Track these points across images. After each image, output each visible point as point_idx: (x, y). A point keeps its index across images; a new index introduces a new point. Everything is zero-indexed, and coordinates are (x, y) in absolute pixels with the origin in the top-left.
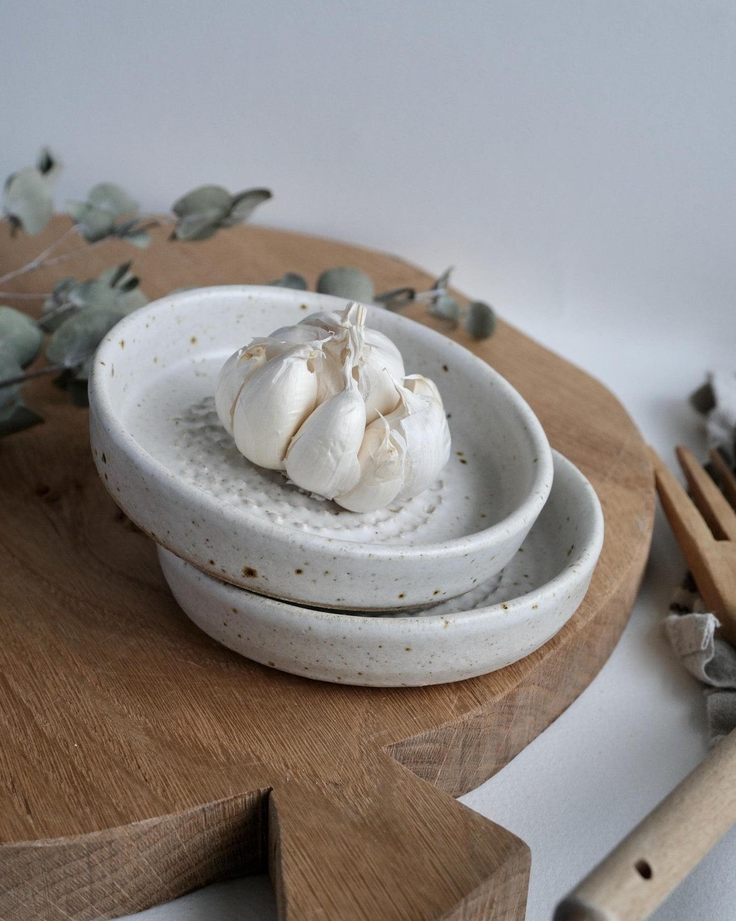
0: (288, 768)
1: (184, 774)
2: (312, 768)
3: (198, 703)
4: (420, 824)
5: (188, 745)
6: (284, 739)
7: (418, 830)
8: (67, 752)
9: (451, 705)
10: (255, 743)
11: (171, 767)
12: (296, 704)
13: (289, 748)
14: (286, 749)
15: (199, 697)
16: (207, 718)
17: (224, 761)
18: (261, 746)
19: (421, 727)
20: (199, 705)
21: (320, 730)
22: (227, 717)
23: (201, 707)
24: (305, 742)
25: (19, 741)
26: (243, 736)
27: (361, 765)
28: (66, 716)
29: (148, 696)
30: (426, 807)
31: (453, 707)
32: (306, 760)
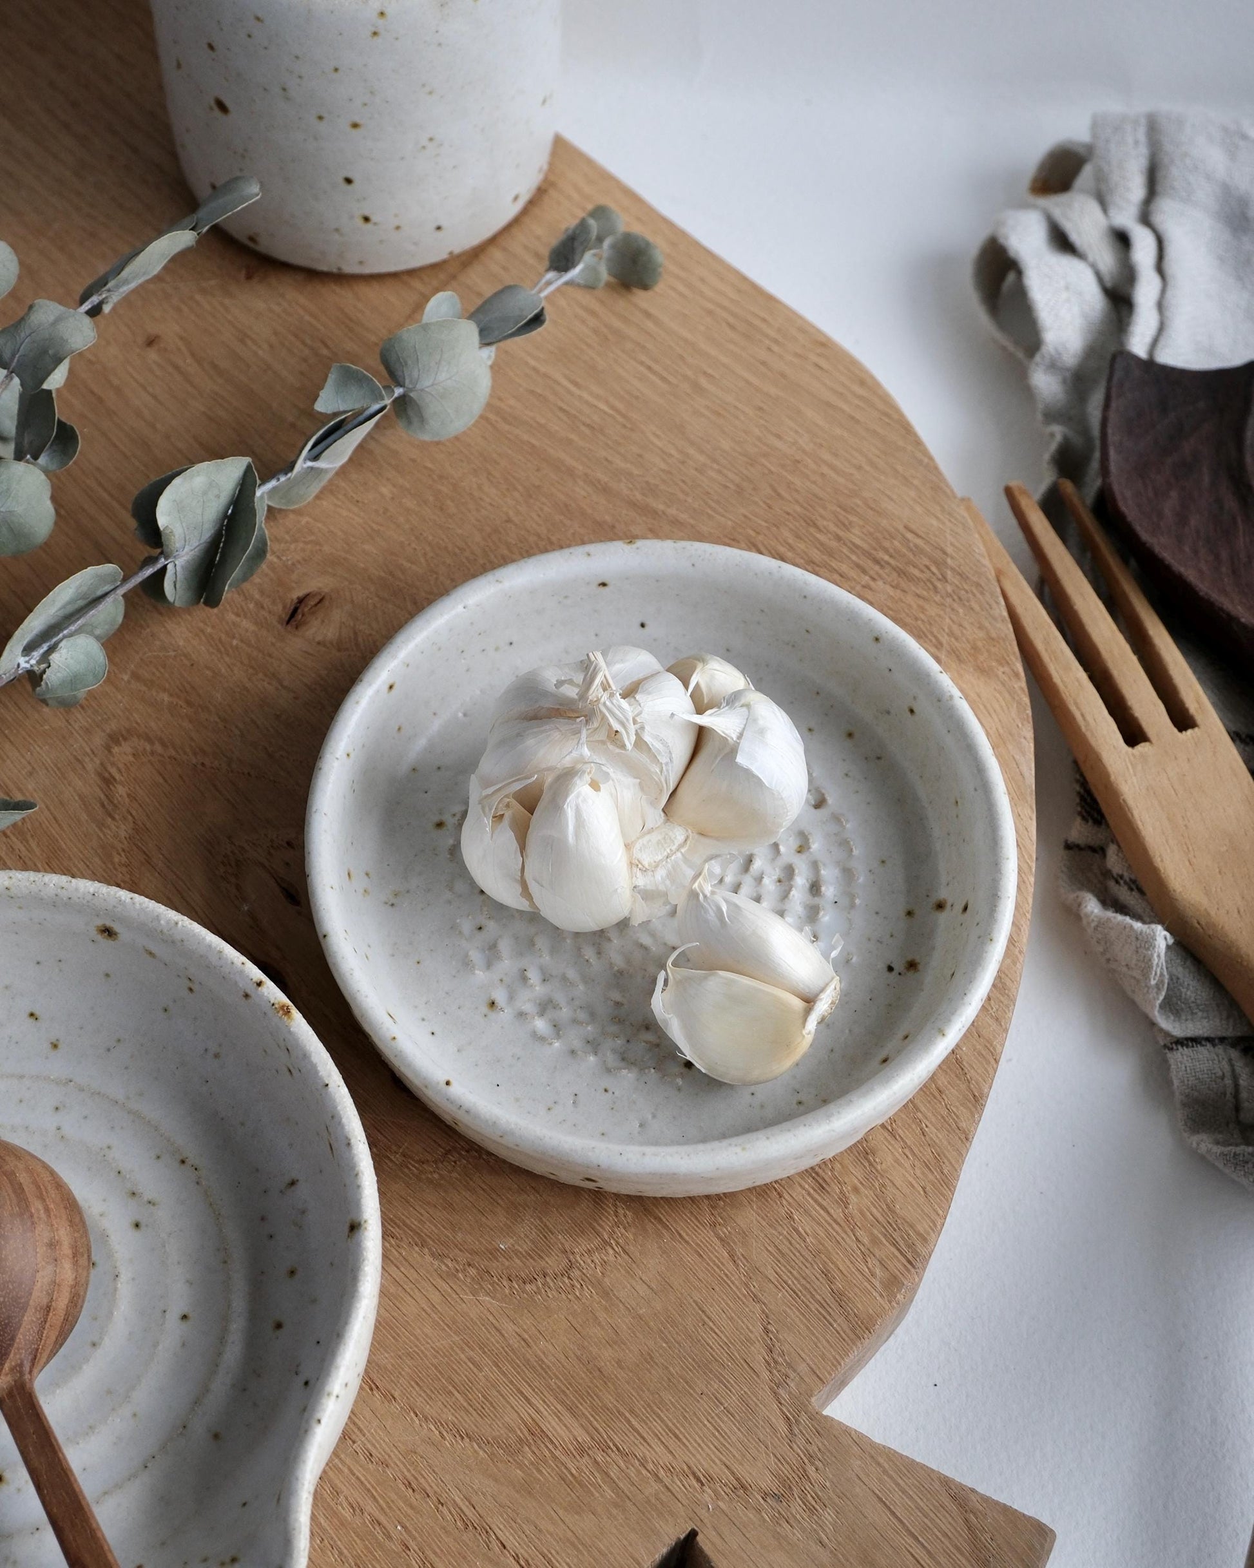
0: (703, 1484)
1: (568, 1540)
2: (733, 1473)
3: (530, 1386)
4: (910, 1541)
5: (551, 1479)
6: (674, 1424)
7: (909, 1551)
8: (393, 1547)
9: (873, 1280)
10: (639, 1445)
11: (546, 1533)
12: (664, 1345)
13: (689, 1441)
14: (684, 1444)
15: (527, 1372)
16: (555, 1413)
17: (611, 1496)
18: (650, 1449)
19: (849, 1342)
20: (534, 1390)
21: (715, 1390)
22: (581, 1404)
23: (536, 1393)
24: (706, 1422)
25: (318, 1545)
26: (619, 1437)
27: (795, 1447)
28: (359, 1471)
29: (456, 1393)
30: (907, 1503)
31: (877, 1284)
32: (721, 1460)
